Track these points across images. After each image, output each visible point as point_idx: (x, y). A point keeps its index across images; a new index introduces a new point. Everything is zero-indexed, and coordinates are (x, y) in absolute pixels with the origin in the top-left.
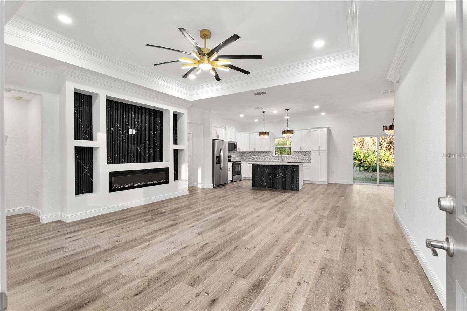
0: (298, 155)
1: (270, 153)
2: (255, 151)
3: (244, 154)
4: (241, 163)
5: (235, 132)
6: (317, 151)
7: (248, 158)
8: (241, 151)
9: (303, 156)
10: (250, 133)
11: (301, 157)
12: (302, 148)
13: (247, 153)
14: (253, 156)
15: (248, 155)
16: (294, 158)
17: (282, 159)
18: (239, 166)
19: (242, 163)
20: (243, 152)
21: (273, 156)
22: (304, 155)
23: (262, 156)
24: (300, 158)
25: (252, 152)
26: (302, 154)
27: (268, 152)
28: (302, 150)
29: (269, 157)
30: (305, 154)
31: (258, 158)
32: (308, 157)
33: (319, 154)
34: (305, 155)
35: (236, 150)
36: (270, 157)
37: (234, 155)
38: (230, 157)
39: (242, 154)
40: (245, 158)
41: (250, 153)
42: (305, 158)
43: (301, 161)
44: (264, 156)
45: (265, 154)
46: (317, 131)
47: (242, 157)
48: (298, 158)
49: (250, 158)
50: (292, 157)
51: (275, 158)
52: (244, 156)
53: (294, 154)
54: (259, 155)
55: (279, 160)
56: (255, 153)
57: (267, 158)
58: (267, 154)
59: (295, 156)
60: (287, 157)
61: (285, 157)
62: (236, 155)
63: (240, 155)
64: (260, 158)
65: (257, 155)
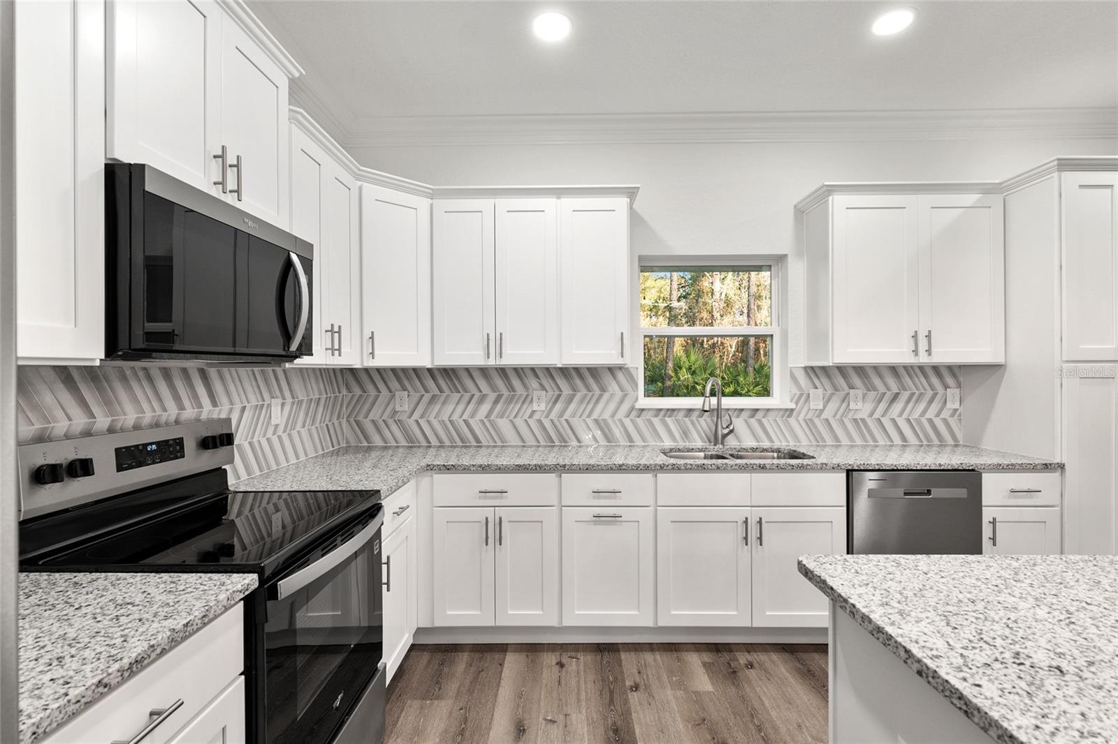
0: (841, 394)
1: (607, 379)
3: (373, 392)
5: (292, 115)
7: (411, 422)
9: (883, 406)
10: (432, 195)
11: (868, 407)
12: (921, 340)
13: (394, 384)
15: (403, 403)
16: (809, 423)
17: (723, 432)
20: (366, 370)
21: (638, 406)
22: (888, 396)
23: (540, 406)
24: (855, 420)
25: (449, 374)
26: (870, 387)
29: (604, 410)
30: (895, 390)
31: (503, 424)
32: (922, 406)
34: (896, 397)
36: (606, 416)
37: (264, 401)
38: (208, 443)
39: (344, 392)
40: (373, 421)
41: (430, 383)
42: (893, 420)
43: (866, 440)
44: (559, 406)
45: (566, 391)
46: (1108, 191)
47: (348, 417)
48: (842, 419)
49: (422, 422)
50: (792, 410)
51: (653, 419)
52: (369, 411)
53: (812, 391)
54: (510, 400)
55: (686, 434)
56: (468, 383)
57: (584, 420)
58: (584, 391)
59: (816, 404)
60: (757, 410)
61: (738, 416)
62: (293, 403)
63: (325, 396)
64: (519, 422)
65: (493, 396)
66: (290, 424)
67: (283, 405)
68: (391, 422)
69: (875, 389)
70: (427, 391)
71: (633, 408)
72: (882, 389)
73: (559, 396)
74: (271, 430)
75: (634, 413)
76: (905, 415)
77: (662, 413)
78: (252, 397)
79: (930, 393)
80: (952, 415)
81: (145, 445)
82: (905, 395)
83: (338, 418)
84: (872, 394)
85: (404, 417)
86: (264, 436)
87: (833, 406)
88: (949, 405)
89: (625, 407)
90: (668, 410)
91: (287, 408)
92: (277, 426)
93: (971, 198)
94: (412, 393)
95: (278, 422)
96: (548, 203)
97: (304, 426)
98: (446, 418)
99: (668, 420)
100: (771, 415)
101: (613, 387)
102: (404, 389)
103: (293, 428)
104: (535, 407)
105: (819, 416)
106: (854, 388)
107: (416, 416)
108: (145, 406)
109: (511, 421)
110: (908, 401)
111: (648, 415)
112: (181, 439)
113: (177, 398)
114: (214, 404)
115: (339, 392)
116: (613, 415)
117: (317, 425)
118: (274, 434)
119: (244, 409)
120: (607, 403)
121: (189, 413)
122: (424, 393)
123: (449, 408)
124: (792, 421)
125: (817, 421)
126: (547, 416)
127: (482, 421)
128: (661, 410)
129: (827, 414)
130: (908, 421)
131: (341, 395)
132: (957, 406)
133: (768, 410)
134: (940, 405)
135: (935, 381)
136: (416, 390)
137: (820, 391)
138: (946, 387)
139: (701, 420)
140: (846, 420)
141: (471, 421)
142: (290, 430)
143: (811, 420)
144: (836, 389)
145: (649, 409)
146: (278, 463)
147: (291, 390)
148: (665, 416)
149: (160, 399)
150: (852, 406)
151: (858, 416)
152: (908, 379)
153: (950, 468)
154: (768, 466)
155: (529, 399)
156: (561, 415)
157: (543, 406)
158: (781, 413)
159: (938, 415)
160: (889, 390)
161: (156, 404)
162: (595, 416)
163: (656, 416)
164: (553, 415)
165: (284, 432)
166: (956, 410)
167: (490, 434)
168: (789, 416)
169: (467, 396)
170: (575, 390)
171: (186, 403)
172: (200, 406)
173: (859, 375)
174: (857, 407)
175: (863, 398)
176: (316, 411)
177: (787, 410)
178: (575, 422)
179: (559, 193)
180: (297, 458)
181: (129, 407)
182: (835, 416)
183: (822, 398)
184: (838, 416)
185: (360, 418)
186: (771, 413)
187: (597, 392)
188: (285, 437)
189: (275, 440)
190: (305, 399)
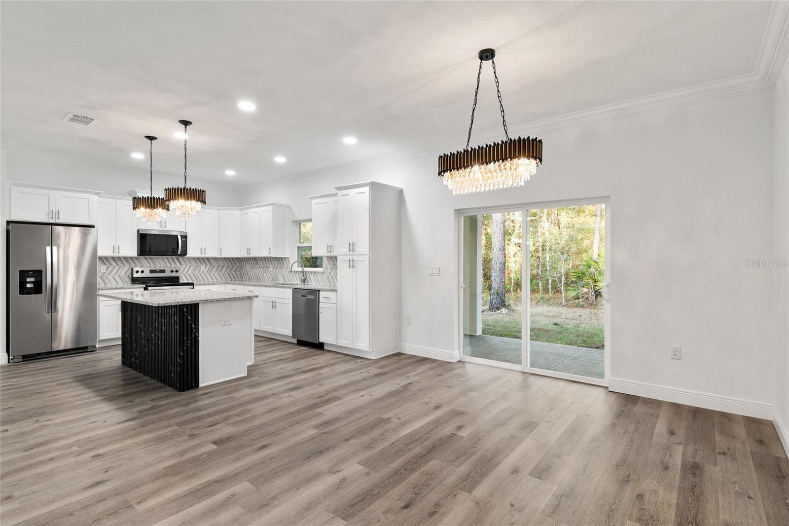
1: (284, 260)
2: (250, 256)
3: (243, 265)
12: (330, 248)
17: (303, 279)
27: (281, 259)
28: (331, 254)
33: (352, 264)
35: (184, 253)
37: (198, 265)
38: (173, 271)
45: (276, 265)
50: (324, 273)
54: (266, 268)
56: (259, 262)
57: (279, 274)
60: (315, 272)
62: (210, 266)
63: (227, 265)
65: (263, 266)
67: (206, 267)
68: (246, 273)
70: (252, 264)
74: (200, 272)
75: (289, 272)
81: (157, 270)
86: (198, 273)
91: (208, 268)
92: (203, 271)
94: (249, 265)
97: (216, 272)
98: (255, 272)
101: (285, 264)
103: (211, 272)
104: (271, 270)
107: (250, 271)
108: (162, 264)
109: (266, 274)
112: (166, 270)
113: (170, 263)
114: (181, 264)
115: (235, 264)
116: (285, 273)
117: (223, 272)
119: (191, 266)
120: (284, 269)
121: (173, 266)
123: (256, 270)
124: (324, 276)
126: (273, 273)
131: (236, 266)
133: (318, 272)
141: (259, 273)
146: (204, 280)
147: (209, 262)
148: (295, 273)
149: (165, 262)
155: (270, 267)
158: (321, 273)
162: (282, 273)
165: (207, 272)
167: (262, 278)
169: (259, 266)
171: (172, 264)
172: (176, 265)
176: (222, 269)
180: (213, 280)
182: (334, 275)
187: (282, 265)
188: (207, 274)
189: (203, 274)
190: (217, 265)
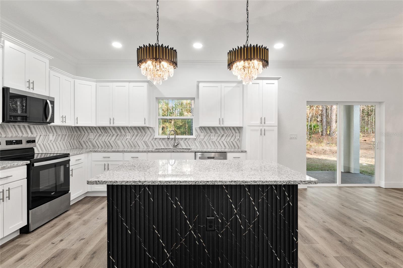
0: (208, 135)
1: (147, 130)
2: (112, 125)
3: (83, 133)
4: (69, 160)
5: (50, 68)
6: (259, 128)
7: (94, 142)
8: (70, 123)
9: (219, 138)
10: (97, 82)
11: (216, 138)
12: (221, 120)
13: (89, 131)
14: (105, 138)
15: (92, 136)
17: (176, 144)
18: (62, 168)
19: (73, 160)
21: (155, 137)
22: (221, 135)
24: (212, 142)
25: (104, 128)
26: (216, 133)
27: (143, 128)
28: (222, 125)
29: (146, 138)
30: (223, 134)
31: (119, 142)
32: (230, 138)
33: (263, 133)
34: (223, 135)
35: (52, 120)
36: (147, 140)
37: (47, 134)
38: (28, 142)
39: (76, 133)
40: (83, 141)
41: (99, 131)
42: (222, 142)
43: (215, 147)
44: (134, 137)
45: (136, 133)
46: (258, 84)
47: (77, 140)
48: (209, 142)
49: (97, 142)
50: (196, 139)
51: (159, 141)
52: (82, 138)
53: (201, 134)
54: (121, 136)
55: (168, 145)
56: (109, 131)
57: (141, 141)
58: (141, 133)
59: (202, 137)
60: (186, 139)
61: (181, 140)
62: (57, 135)
63: (68, 134)
64: (123, 142)
65: (116, 135)
66: (56, 140)
67: (53, 135)
68: (88, 141)
69: (218, 133)
70: (98, 133)
71: (153, 138)
72: (219, 133)
73: (134, 135)
74: (49, 142)
75: (154, 139)
76: (225, 140)
77: (161, 139)
78: (43, 133)
79: (232, 134)
80: (238, 140)
81: (13, 141)
82: (225, 135)
83: (73, 140)
84: (217, 135)
85: (92, 140)
86: (47, 142)
87: (206, 138)
88: (237, 138)
89: (152, 138)
90: (163, 138)
91: (55, 136)
92: (51, 140)
93: (234, 85)
94: (94, 133)
95: (52, 139)
96: (126, 84)
97: (60, 141)
98: (103, 141)
99: (163, 141)
100: (190, 140)
101: (148, 132)
102: (92, 132)
103: (57, 141)
104: (127, 137)
105: (203, 140)
106: (212, 133)
107: (95, 140)
108: (14, 133)
109: (121, 141)
110: (226, 137)
111: (157, 140)
112: (22, 140)
113: (22, 132)
114: (32, 134)
115: (74, 133)
116: (148, 140)
117: (65, 141)
118: (50, 142)
119: (41, 135)
120: (147, 136)
121: (25, 135)
122: (97, 133)
123: (104, 137)
124: (196, 141)
125: (202, 142)
126: (130, 140)
127: (113, 141)
128: (161, 138)
129: (205, 140)
130: (226, 142)
131: (74, 134)
132: (239, 138)
133: (189, 139)
134: (234, 138)
135: (233, 131)
136: (95, 133)
137: (203, 134)
138: (236, 133)
139: (172, 141)
140: (210, 142)
141: (110, 141)
142: (56, 142)
143: (201, 141)
144: (207, 133)
145: (158, 138)
147: (56, 132)
148: (162, 140)
150: (211, 138)
151: (213, 140)
152: (226, 131)
153: (219, 152)
154: (175, 151)
155: (126, 135)
156: (134, 140)
157: (129, 137)
158: (193, 139)
159: (234, 140)
160: (221, 134)
161: (16, 133)
162: (143, 140)
163: (160, 140)
164: (132, 140)
165: (54, 142)
166: (239, 139)
167: (115, 145)
168: (195, 140)
169: (109, 134)
170: (138, 133)
171: (24, 133)
172: (28, 134)
173: (213, 130)
174: (212, 138)
175: (214, 136)
176: (65, 138)
177: (194, 139)
178: (138, 142)
179: (130, 82)
180: (58, 149)
181: (10, 133)
182: (207, 140)
183: (203, 135)
184: (208, 140)
185: (80, 140)
186: (190, 139)
187: (144, 134)
188: (54, 144)
189: (51, 144)
190: (61, 134)
